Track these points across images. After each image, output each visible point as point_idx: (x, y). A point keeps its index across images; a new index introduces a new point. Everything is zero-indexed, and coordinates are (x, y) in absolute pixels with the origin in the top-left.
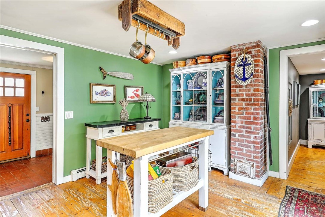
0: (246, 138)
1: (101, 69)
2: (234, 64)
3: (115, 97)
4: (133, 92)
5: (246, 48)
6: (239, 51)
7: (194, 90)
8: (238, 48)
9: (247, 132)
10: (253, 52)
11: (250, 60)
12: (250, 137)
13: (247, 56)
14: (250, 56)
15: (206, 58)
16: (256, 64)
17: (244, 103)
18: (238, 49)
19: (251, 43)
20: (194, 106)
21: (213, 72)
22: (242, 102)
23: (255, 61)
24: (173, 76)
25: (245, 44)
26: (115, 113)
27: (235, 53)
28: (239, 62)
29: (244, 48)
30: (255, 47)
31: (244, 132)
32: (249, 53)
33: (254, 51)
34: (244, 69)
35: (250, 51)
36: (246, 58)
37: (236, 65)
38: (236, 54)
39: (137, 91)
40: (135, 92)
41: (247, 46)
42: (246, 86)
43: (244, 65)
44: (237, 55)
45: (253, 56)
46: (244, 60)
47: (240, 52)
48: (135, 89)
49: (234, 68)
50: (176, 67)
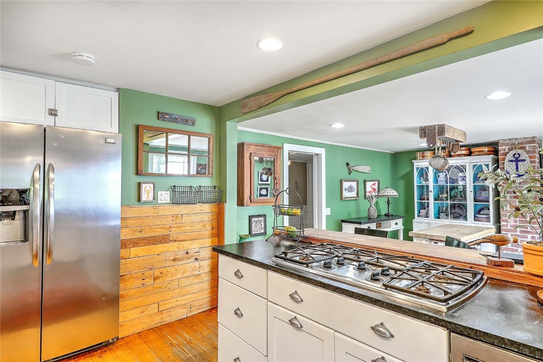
0: (521, 238)
1: (348, 164)
2: (504, 159)
3: (358, 192)
4: (371, 187)
5: (519, 143)
6: (509, 145)
7: (449, 184)
8: (507, 142)
9: (521, 231)
10: (527, 148)
11: (524, 156)
12: (527, 237)
13: (520, 151)
14: (523, 151)
15: (463, 150)
16: (531, 160)
17: (517, 200)
18: (508, 144)
19: (525, 138)
20: (449, 202)
21: (474, 166)
22: (515, 199)
23: (530, 157)
24: (418, 168)
25: (516, 139)
26: (358, 210)
27: (504, 147)
28: (510, 156)
29: (516, 143)
30: (529, 142)
31: (518, 232)
32: (523, 148)
33: (529, 146)
34: (517, 165)
35: (524, 147)
36: (518, 154)
37: (506, 160)
38: (505, 149)
39: (374, 185)
40: (373, 186)
41: (520, 141)
42: (520, 183)
43: (517, 160)
44: (507, 150)
45: (528, 152)
46: (517, 156)
47: (510, 147)
48: (372, 183)
49: (504, 163)
50: (421, 158)
